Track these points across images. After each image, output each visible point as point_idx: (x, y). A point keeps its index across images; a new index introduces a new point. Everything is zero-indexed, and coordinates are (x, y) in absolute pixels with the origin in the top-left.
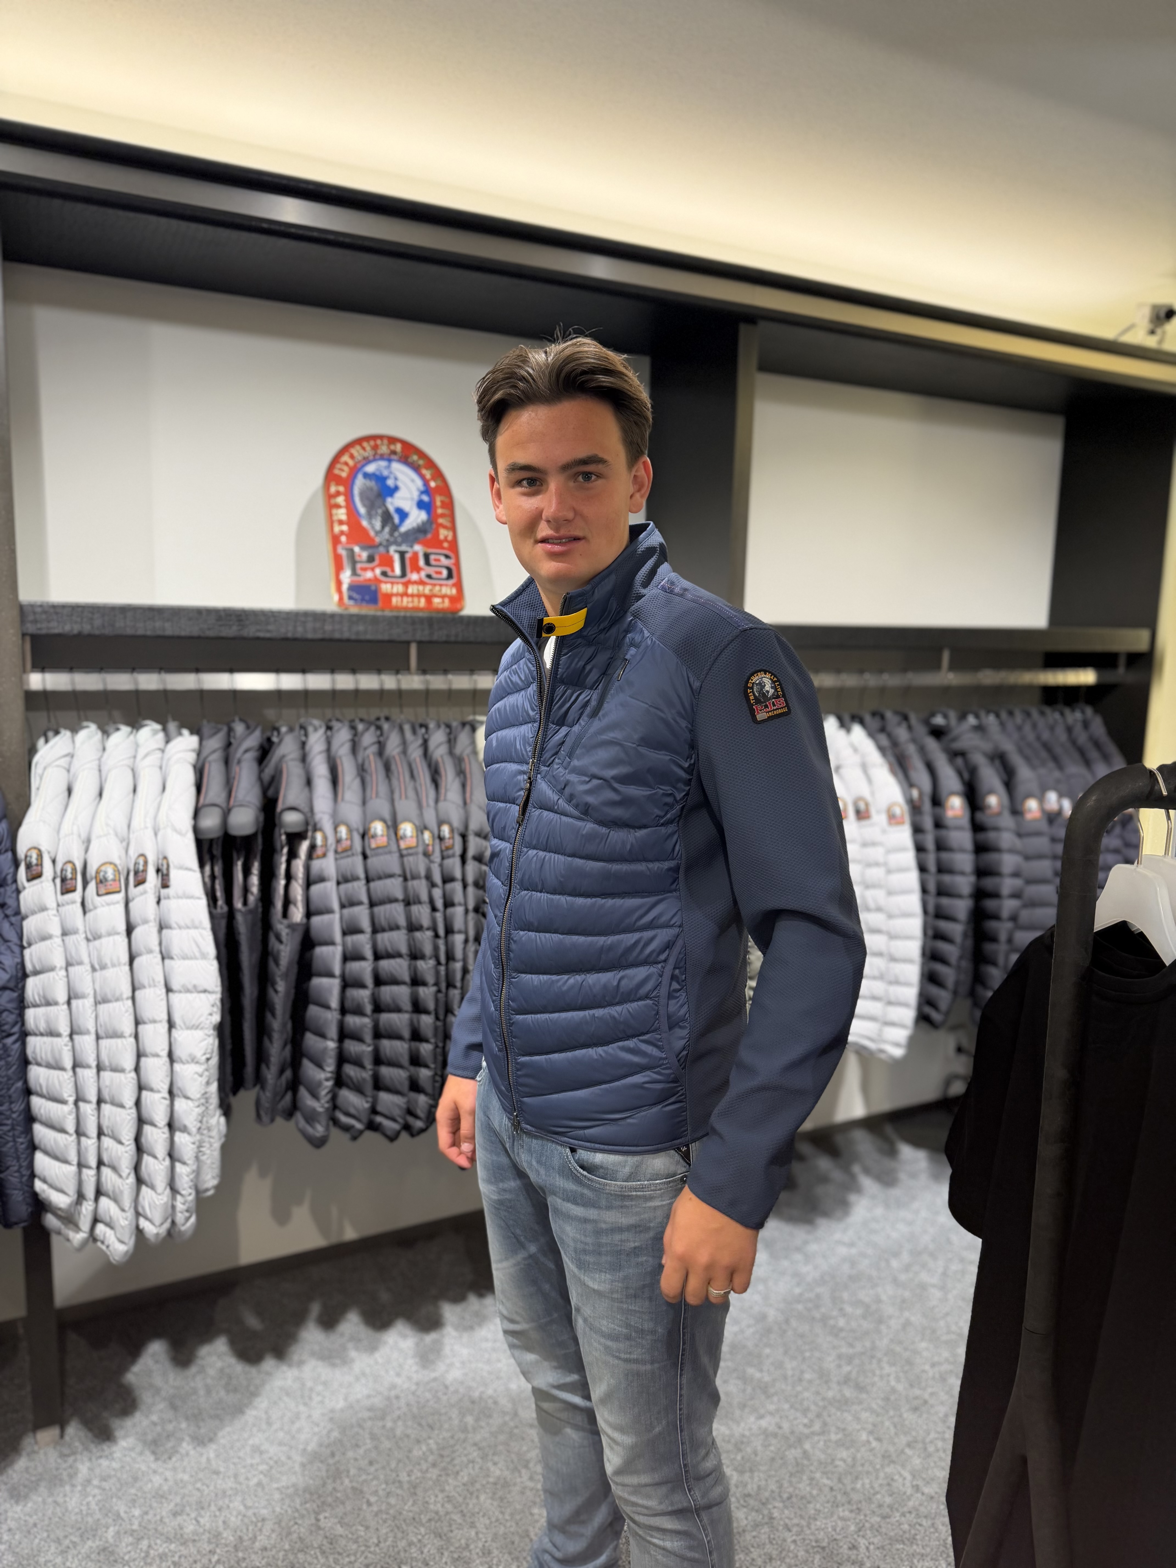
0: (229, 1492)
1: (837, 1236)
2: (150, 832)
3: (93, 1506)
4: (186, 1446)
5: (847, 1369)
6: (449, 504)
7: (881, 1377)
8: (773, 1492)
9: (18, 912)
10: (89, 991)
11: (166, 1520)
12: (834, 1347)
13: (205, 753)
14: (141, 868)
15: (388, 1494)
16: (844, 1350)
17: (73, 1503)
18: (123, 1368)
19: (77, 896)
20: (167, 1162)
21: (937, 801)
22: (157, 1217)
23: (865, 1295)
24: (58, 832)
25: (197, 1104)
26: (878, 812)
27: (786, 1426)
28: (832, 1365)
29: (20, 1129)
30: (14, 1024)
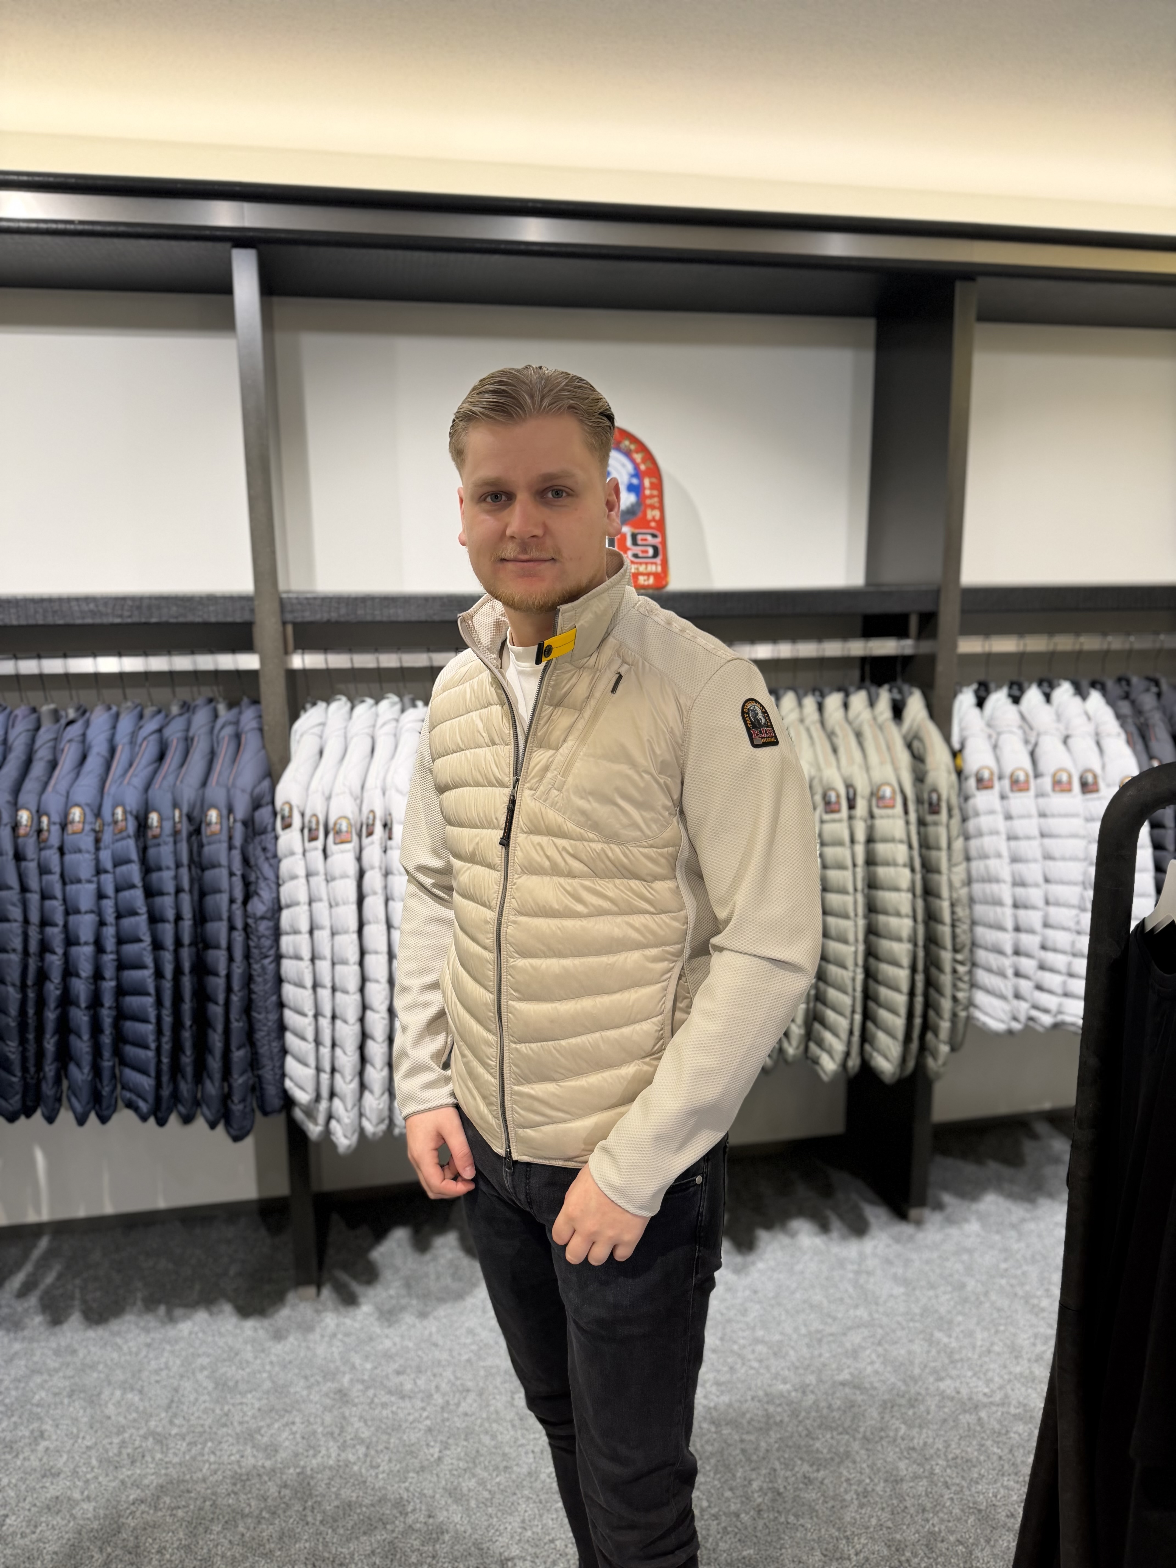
0: (444, 1363)
2: (381, 791)
3: (336, 1355)
4: (413, 1318)
6: (658, 486)
8: (938, 1449)
9: (275, 856)
10: (327, 923)
11: (391, 1377)
18: (371, 1246)
19: (319, 844)
22: (374, 1118)
24: (307, 788)
26: (1108, 785)
27: (965, 1391)
28: (1027, 1342)
29: (274, 1035)
30: (271, 947)
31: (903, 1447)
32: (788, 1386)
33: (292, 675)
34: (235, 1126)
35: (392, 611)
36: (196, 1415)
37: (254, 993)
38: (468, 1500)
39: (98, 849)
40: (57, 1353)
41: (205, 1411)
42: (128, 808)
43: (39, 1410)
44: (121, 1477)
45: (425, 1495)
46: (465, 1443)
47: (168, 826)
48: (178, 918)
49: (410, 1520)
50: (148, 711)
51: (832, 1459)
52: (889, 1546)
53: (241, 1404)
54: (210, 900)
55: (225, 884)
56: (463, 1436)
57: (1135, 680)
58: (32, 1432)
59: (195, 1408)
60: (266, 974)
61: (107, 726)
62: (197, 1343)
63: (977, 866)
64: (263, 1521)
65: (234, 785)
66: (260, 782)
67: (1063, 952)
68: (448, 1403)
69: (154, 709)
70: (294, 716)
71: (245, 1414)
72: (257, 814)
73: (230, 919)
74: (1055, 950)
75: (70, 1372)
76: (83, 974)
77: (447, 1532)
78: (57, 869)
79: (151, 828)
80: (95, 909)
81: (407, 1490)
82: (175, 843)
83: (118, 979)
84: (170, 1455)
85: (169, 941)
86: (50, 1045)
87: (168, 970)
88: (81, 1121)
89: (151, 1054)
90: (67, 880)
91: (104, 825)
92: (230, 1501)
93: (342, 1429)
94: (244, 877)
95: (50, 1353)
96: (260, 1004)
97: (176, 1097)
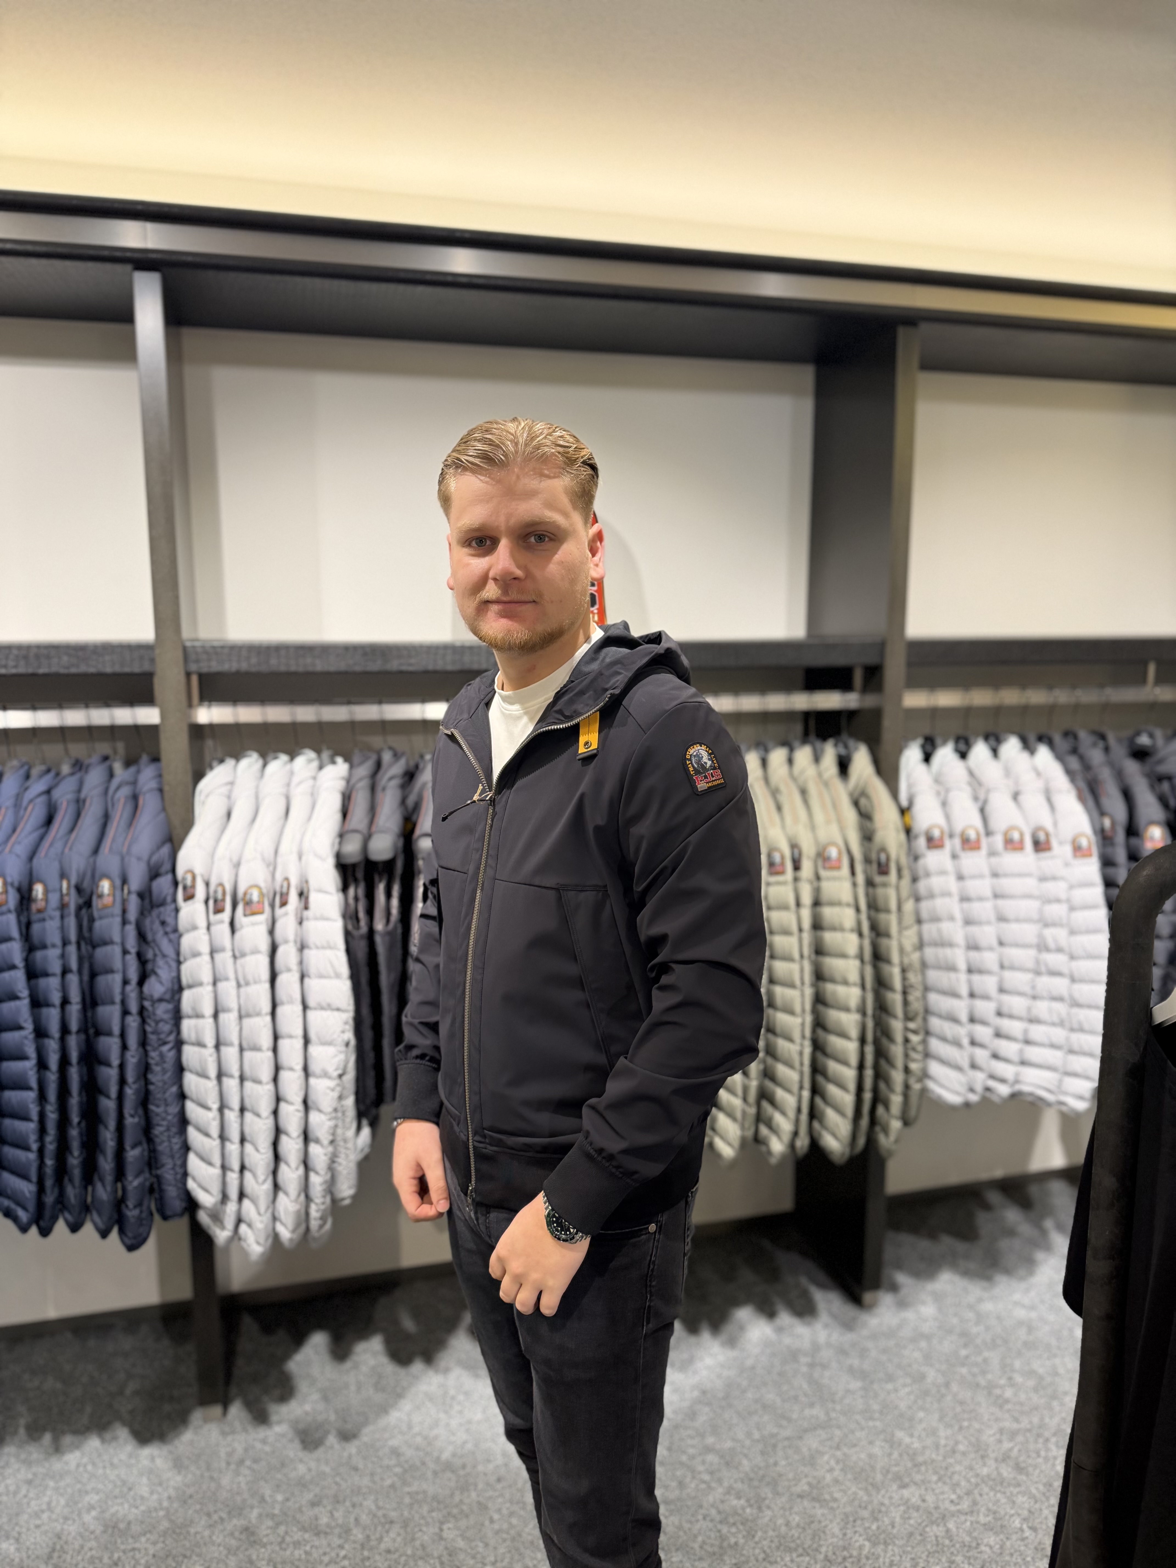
0: (364, 1490)
1: (1017, 1297)
2: (294, 857)
3: (243, 1486)
4: (332, 1440)
5: (1007, 1445)
7: (1046, 1459)
9: (176, 930)
10: (234, 1005)
11: (304, 1509)
12: (997, 1420)
13: (353, 781)
14: (285, 890)
15: (512, 1514)
16: (1008, 1424)
17: (225, 1481)
18: (287, 1356)
19: (226, 916)
20: (301, 1170)
21: (1132, 830)
22: (291, 1223)
23: (1037, 1366)
24: (213, 855)
25: (328, 1117)
26: (1061, 843)
27: (930, 1498)
28: (992, 1439)
29: (174, 1130)
30: (171, 1033)
32: (742, 1502)
33: (198, 732)
34: (130, 1233)
35: (309, 661)
37: (152, 1084)
42: (9, 880)
47: (54, 899)
48: (65, 1002)
50: (36, 771)
53: (134, 1549)
54: (101, 980)
55: (118, 964)
57: (1083, 735)
59: (80, 1558)
60: (164, 1062)
62: (86, 1475)
63: (929, 930)
65: (129, 852)
66: (159, 847)
67: (1019, 1018)
68: (368, 1537)
69: (43, 768)
70: (198, 776)
72: (155, 884)
74: (1011, 1016)
79: (35, 900)
82: (62, 917)
85: (54, 1028)
87: (53, 1060)
89: (32, 1156)
94: (139, 955)
96: (159, 1096)
97: (61, 1203)
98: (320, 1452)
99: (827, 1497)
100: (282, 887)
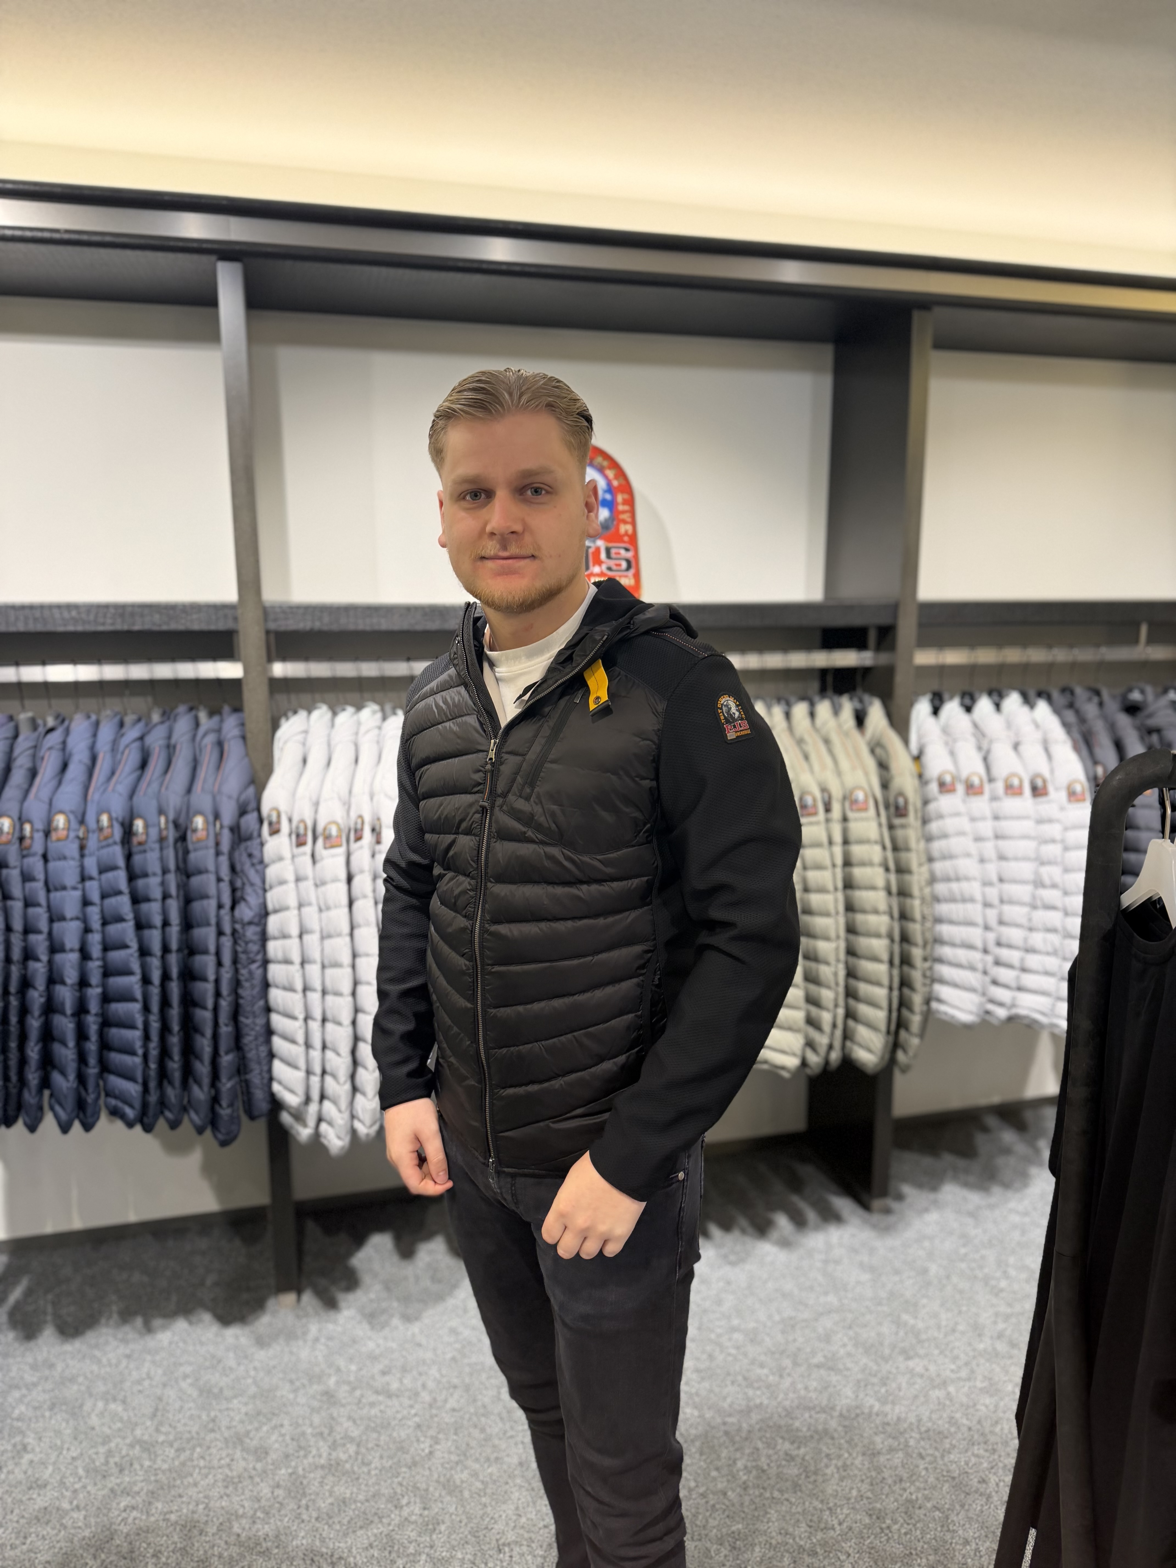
0: (428, 1362)
1: (1012, 1205)
2: (366, 798)
3: (320, 1359)
4: (396, 1321)
5: (1001, 1326)
6: (631, 502)
8: (911, 1424)
9: (261, 862)
10: (317, 928)
11: (376, 1377)
12: (992, 1305)
14: (359, 826)
16: (1003, 1309)
17: (304, 1354)
18: (350, 1253)
19: (308, 848)
22: (367, 1119)
24: (294, 794)
26: (1057, 789)
27: (932, 1368)
28: (988, 1321)
29: (261, 1039)
30: (258, 953)
31: (878, 1422)
32: (765, 1371)
33: (275, 684)
34: (223, 1130)
35: (375, 620)
36: (183, 1421)
37: (242, 998)
38: (461, 1492)
39: (82, 856)
40: (34, 1367)
41: (191, 1417)
42: (114, 815)
43: (20, 1424)
44: (110, 1485)
45: (418, 1488)
46: (455, 1437)
47: (154, 833)
48: (166, 924)
49: (405, 1512)
50: (129, 719)
51: (812, 1437)
52: (870, 1515)
53: (228, 1409)
54: (197, 906)
55: (212, 890)
56: (452, 1431)
57: (1079, 691)
58: (14, 1446)
59: (181, 1416)
60: (253, 979)
61: (88, 734)
62: (178, 1352)
63: (938, 867)
64: (258, 1521)
65: (219, 792)
66: (246, 787)
67: (1017, 948)
68: (435, 1400)
69: (134, 717)
70: (276, 724)
71: (232, 1419)
72: (244, 820)
73: (218, 925)
74: (1009, 946)
75: (49, 1386)
76: (69, 981)
77: (443, 1522)
78: (41, 876)
79: (136, 834)
80: (80, 915)
81: (401, 1484)
82: (161, 849)
83: (104, 986)
84: (159, 1462)
85: (156, 947)
86: (33, 1052)
87: (156, 976)
88: (65, 1128)
89: (138, 1060)
90: (51, 887)
91: (88, 831)
92: (224, 1504)
93: (331, 1430)
94: (232, 883)
95: (27, 1368)
96: (248, 1009)
97: (163, 1104)
98: (386, 1331)
99: (841, 1366)
100: (356, 823)
